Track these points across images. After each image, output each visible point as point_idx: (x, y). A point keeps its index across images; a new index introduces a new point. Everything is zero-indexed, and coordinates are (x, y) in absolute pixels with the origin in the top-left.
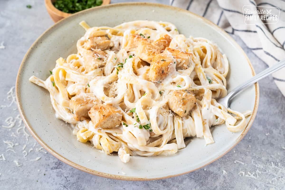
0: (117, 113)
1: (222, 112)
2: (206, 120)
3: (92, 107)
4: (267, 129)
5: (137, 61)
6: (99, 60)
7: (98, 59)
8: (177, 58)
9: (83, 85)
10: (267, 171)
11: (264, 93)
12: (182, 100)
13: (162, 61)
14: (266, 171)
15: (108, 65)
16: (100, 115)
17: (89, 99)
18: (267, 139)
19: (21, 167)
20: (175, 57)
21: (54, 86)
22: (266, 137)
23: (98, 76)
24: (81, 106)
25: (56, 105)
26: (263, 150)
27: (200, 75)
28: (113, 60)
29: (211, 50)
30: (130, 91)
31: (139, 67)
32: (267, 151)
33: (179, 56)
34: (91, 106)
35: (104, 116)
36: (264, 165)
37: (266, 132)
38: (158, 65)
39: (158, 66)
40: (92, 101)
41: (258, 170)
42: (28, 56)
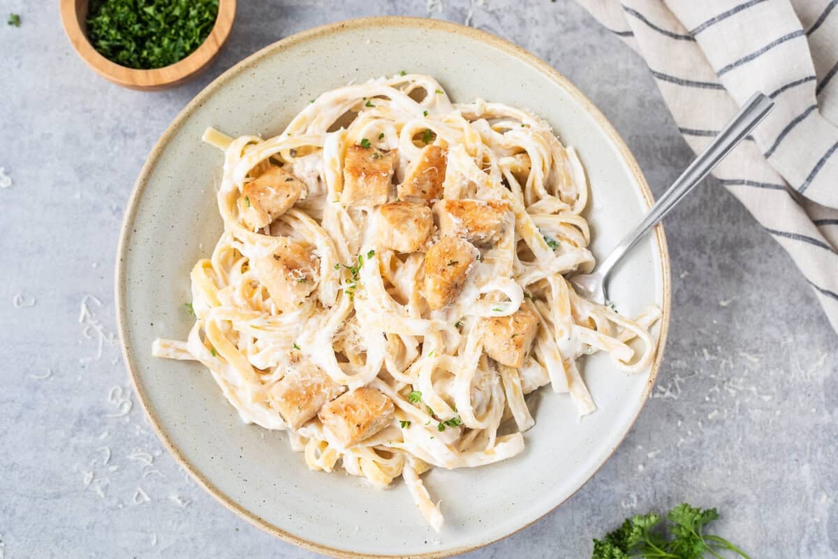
0: (384, 413)
1: (600, 338)
2: (568, 359)
3: (323, 404)
4: (681, 260)
5: (387, 257)
6: (303, 285)
7: (299, 282)
8: (477, 228)
9: (284, 348)
10: (696, 372)
11: (659, 156)
12: (512, 340)
13: (450, 267)
14: (694, 373)
15: (325, 288)
16: (349, 426)
17: (309, 384)
18: (685, 288)
19: (191, 507)
20: (471, 229)
21: (214, 355)
22: (681, 282)
23: (310, 317)
24: (300, 412)
25: (233, 392)
26: (681, 318)
27: (531, 241)
28: (333, 274)
29: (541, 155)
30: (395, 344)
31: (394, 268)
32: (690, 320)
33: (480, 222)
34: (321, 403)
35: (358, 426)
36: (689, 359)
37: (681, 270)
38: (443, 279)
39: (443, 282)
40: (319, 386)
41: (677, 376)
42: (122, 287)
